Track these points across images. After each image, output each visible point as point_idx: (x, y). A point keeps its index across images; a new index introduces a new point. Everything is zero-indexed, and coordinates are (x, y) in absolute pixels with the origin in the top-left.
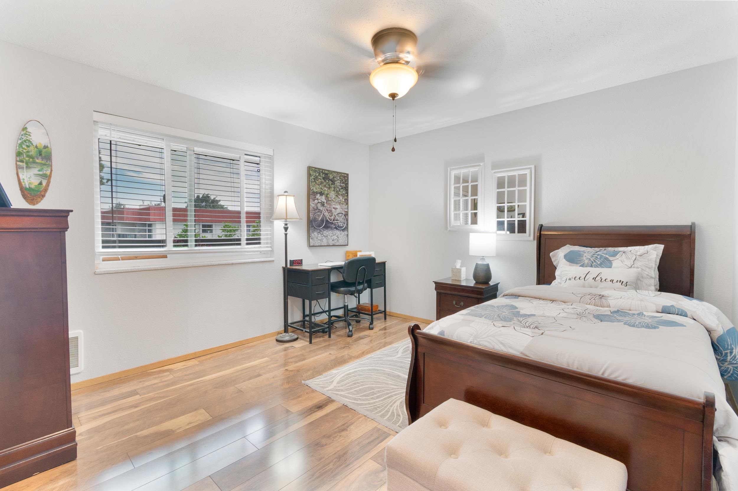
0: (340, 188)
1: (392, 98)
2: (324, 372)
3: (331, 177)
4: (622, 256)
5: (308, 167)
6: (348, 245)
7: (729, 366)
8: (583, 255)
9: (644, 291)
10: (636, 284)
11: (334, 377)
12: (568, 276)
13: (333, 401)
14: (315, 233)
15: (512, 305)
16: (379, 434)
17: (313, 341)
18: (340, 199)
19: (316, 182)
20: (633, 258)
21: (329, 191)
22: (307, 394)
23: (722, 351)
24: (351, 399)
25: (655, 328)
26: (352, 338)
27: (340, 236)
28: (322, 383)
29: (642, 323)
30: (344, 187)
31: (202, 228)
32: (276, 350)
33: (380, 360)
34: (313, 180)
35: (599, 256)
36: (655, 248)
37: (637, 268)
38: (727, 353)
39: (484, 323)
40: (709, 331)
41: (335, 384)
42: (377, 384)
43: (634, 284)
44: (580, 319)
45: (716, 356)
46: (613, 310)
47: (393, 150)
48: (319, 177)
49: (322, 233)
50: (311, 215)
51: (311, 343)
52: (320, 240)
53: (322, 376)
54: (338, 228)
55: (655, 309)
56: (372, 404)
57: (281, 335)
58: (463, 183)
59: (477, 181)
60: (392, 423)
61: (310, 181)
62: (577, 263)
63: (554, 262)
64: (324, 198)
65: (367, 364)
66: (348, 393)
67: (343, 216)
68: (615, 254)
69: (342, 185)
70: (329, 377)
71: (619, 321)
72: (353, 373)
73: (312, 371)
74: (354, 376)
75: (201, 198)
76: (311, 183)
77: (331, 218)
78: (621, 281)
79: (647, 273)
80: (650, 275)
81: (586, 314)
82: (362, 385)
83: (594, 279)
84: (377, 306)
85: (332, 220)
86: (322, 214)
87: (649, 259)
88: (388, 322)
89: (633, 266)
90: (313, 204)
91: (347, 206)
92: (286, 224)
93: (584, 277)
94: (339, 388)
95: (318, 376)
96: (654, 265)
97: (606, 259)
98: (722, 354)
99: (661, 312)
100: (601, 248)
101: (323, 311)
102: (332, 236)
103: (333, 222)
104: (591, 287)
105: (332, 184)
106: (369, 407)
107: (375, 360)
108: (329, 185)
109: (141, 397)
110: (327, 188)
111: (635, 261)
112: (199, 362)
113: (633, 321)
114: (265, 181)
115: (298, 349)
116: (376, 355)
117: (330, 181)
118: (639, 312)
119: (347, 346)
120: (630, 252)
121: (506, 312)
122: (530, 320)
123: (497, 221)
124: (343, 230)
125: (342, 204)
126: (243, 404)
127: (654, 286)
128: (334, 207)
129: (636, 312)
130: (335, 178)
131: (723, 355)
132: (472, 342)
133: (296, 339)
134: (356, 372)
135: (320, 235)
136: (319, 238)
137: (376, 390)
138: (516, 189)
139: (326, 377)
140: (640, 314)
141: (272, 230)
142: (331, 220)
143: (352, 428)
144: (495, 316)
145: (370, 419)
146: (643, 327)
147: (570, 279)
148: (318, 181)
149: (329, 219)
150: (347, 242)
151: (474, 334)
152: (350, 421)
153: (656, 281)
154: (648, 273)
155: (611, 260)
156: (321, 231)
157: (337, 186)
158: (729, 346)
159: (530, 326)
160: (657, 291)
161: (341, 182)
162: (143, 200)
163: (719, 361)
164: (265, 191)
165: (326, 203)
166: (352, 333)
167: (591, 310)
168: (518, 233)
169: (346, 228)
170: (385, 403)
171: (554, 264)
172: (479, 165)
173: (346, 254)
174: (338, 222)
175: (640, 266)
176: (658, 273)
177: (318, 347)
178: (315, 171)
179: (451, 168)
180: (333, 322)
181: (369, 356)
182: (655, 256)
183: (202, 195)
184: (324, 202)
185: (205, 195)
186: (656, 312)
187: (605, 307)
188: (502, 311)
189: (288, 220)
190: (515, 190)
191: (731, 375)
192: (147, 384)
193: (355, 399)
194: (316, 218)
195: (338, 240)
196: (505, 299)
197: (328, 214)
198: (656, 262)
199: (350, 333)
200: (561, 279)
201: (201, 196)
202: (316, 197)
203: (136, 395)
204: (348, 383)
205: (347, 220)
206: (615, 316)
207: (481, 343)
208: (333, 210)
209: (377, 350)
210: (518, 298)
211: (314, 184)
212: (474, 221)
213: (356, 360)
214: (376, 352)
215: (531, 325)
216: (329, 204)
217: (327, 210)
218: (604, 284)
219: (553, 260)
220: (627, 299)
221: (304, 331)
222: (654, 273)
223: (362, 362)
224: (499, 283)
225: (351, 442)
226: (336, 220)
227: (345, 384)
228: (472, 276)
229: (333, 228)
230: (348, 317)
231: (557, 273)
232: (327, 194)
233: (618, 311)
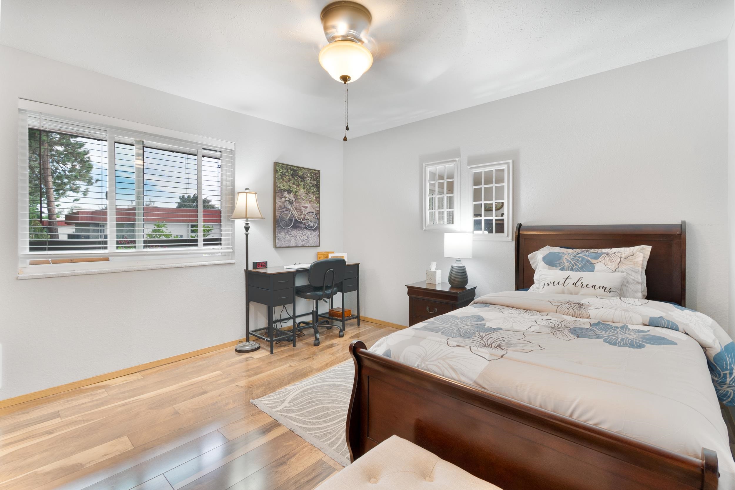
0: (311, 185)
1: (344, 81)
2: (278, 388)
3: (300, 173)
4: (605, 258)
5: (274, 163)
6: (319, 246)
7: (728, 390)
8: (564, 257)
9: (630, 299)
10: (621, 289)
11: (288, 394)
12: (546, 281)
13: (279, 425)
14: (282, 234)
15: (479, 315)
16: (323, 469)
17: (274, 351)
18: (310, 197)
19: (283, 179)
20: (617, 261)
21: (298, 189)
22: (252, 416)
23: (720, 371)
24: (300, 423)
25: (640, 346)
26: (318, 347)
27: (311, 237)
28: (272, 403)
29: (626, 339)
30: (315, 184)
31: (191, 228)
32: (232, 362)
33: (343, 374)
34: (280, 177)
35: (580, 259)
36: (641, 250)
37: (621, 272)
38: (726, 374)
39: (436, 341)
40: (705, 348)
41: (286, 403)
42: (334, 403)
43: (618, 290)
44: (553, 334)
45: (713, 377)
46: (593, 321)
47: (345, 139)
48: (287, 174)
49: (290, 233)
50: (277, 214)
51: (273, 354)
52: (288, 241)
53: (274, 393)
54: (308, 228)
55: (640, 321)
56: (323, 428)
57: (241, 344)
58: (439, 179)
59: (453, 178)
60: (340, 454)
61: (276, 178)
62: (556, 267)
63: (532, 264)
64: (293, 196)
65: (327, 378)
66: (299, 415)
67: (314, 215)
68: (597, 257)
69: (313, 182)
70: (281, 395)
71: (598, 337)
72: (310, 389)
73: (265, 387)
74: (310, 393)
75: (192, 198)
76: (278, 180)
77: (301, 217)
78: (603, 286)
79: (633, 278)
80: (636, 279)
81: (561, 328)
82: (317, 405)
83: (575, 284)
84: (350, 311)
85: (302, 219)
86: (291, 213)
87: (635, 262)
88: (361, 328)
89: (617, 270)
90: (280, 202)
91: (318, 204)
92: (247, 224)
93: (564, 282)
94: (290, 409)
95: (271, 393)
96: (641, 268)
97: (588, 261)
98: (720, 375)
99: (648, 325)
100: (583, 250)
101: (290, 317)
102: (301, 237)
103: (302, 221)
104: (571, 294)
105: (301, 181)
106: (318, 433)
107: (337, 374)
108: (298, 182)
109: (62, 420)
110: (296, 185)
111: (619, 264)
112: (143, 377)
113: (615, 337)
114: (225, 178)
115: (257, 360)
116: (341, 367)
117: (299, 178)
118: (623, 324)
119: (312, 356)
120: (614, 254)
121: (469, 325)
122: (494, 336)
123: (475, 220)
124: (314, 230)
125: (312, 202)
126: (174, 430)
127: (641, 292)
128: (304, 205)
129: (619, 325)
130: (304, 175)
131: (721, 377)
132: (419, 365)
133: (258, 348)
134: (314, 387)
135: (287, 236)
136: (286, 239)
137: (331, 411)
138: (494, 185)
139: (279, 394)
140: (624, 328)
141: (233, 230)
142: (300, 220)
143: (293, 461)
144: (454, 330)
145: (317, 449)
146: (626, 345)
147: (548, 284)
148: (285, 177)
149: (299, 218)
150: (318, 243)
151: (422, 356)
152: (292, 452)
153: (643, 286)
154: (635, 277)
155: (593, 263)
156: (289, 231)
157: (307, 183)
158: (729, 366)
159: (492, 344)
160: (645, 297)
161: (311, 179)
162: (131, 201)
163: (717, 384)
164: (226, 188)
165: (295, 201)
166: (319, 342)
167: (568, 322)
168: (497, 232)
169: (318, 228)
170: (338, 427)
171: (532, 266)
172: (455, 161)
173: (317, 255)
174: (308, 222)
175: (625, 269)
176: (646, 278)
177: (279, 358)
178: (282, 168)
179: (426, 164)
180: (302, 329)
181: (333, 369)
182: (641, 259)
183: (194, 195)
184: (292, 201)
185: (196, 195)
186: (642, 324)
187: (584, 318)
188: (464, 324)
189: (249, 219)
190: (492, 187)
191: (731, 400)
192: (75, 403)
193: (305, 423)
194: (283, 217)
195: (308, 241)
196: (473, 308)
197: (297, 213)
198: (642, 265)
199: (317, 342)
200: (540, 284)
201: (192, 196)
202: (283, 195)
203: (55, 418)
204: (302, 402)
205: (319, 220)
206: (594, 330)
207: (429, 367)
208: (303, 208)
209: (343, 361)
210: (488, 307)
211: (281, 181)
212: (451, 220)
213: (317, 373)
214: (341, 363)
215: (493, 342)
216: (298, 202)
217: (296, 209)
218: (585, 291)
219: (531, 262)
220: (610, 308)
221: (265, 340)
222: (641, 278)
223: (323, 376)
224: (477, 287)
225: (287, 480)
226: (306, 220)
227: (297, 403)
228: (448, 279)
229: (302, 228)
230: (317, 324)
231: (535, 278)
232: (296, 192)
233: (599, 323)
